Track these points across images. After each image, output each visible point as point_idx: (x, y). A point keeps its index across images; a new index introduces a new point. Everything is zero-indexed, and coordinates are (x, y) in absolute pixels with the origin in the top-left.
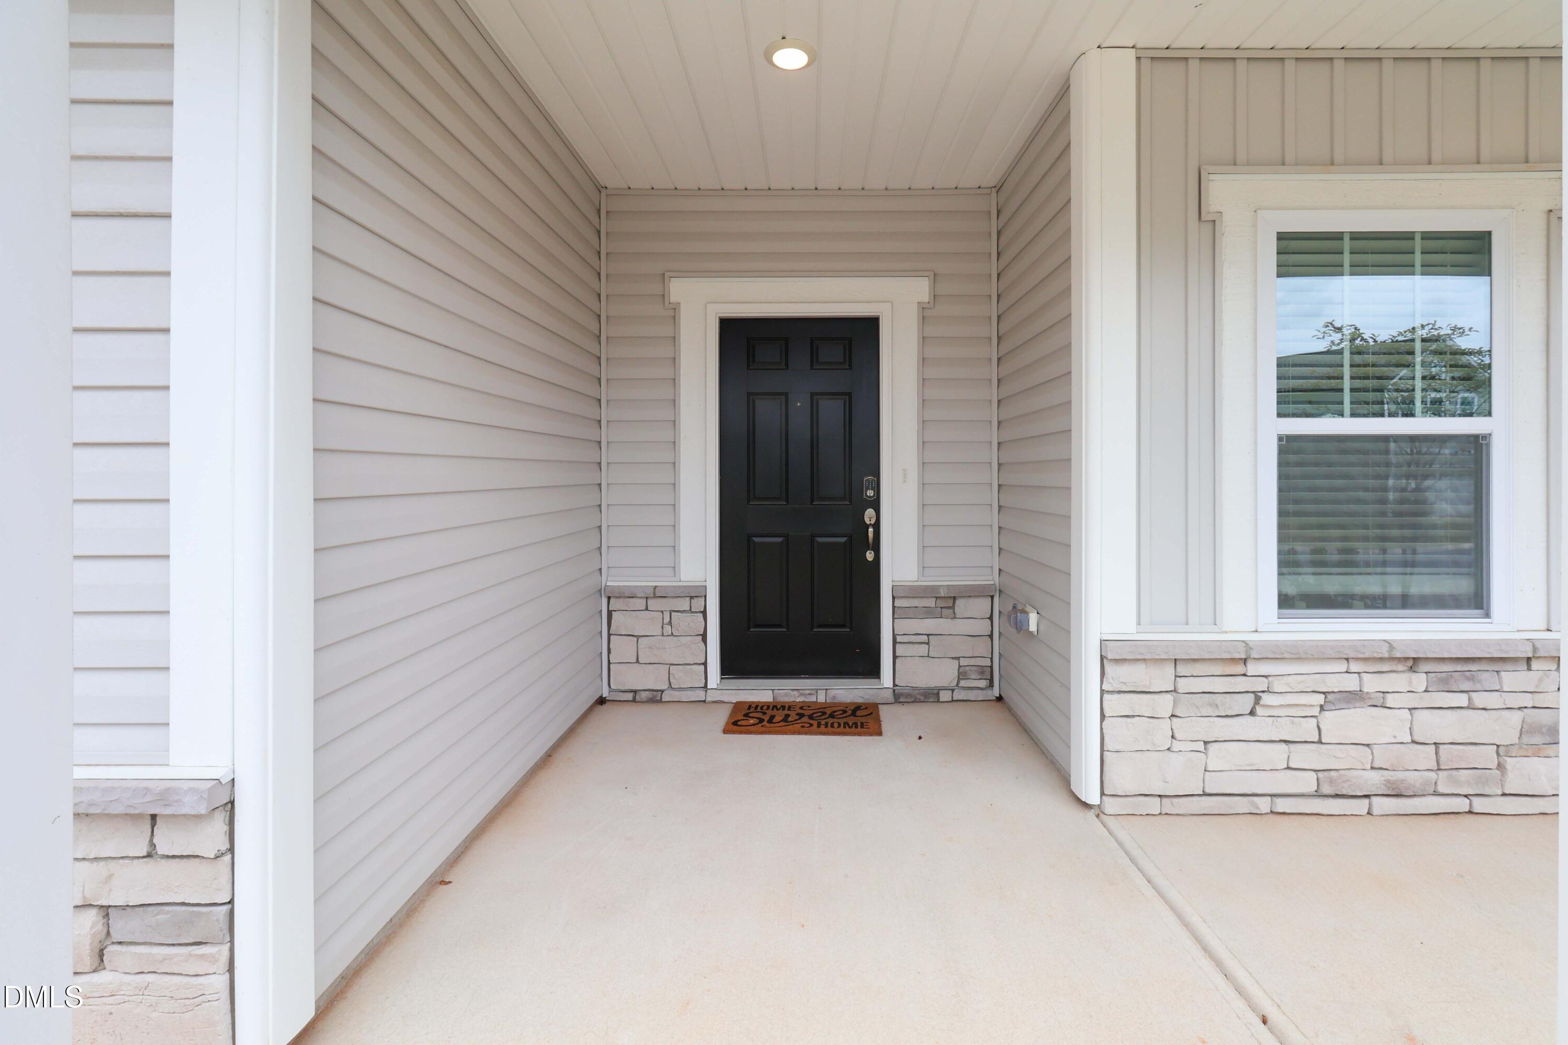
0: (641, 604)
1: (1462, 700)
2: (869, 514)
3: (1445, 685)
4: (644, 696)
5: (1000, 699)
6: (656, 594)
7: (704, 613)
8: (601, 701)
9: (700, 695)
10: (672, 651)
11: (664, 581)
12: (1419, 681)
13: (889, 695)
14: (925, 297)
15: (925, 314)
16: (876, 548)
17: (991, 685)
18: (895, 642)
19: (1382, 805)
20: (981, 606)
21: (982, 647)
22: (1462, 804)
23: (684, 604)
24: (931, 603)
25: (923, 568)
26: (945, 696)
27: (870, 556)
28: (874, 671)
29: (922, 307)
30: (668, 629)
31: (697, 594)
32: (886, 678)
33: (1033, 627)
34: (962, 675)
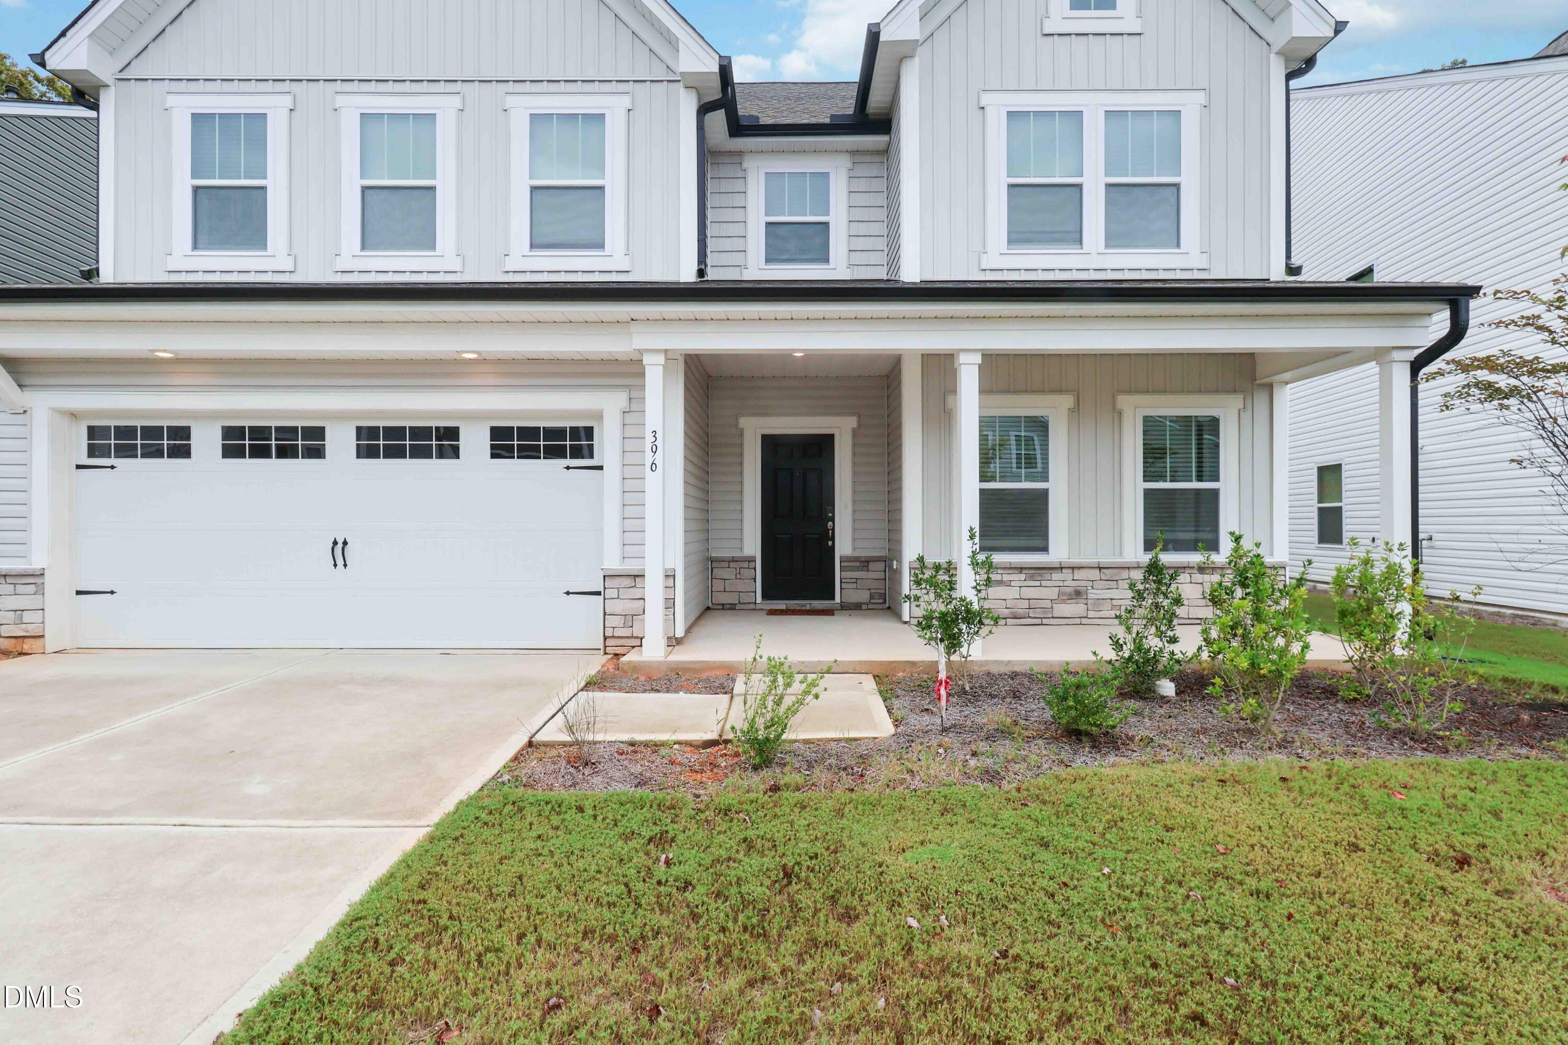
0: (726, 564)
1: (1038, 583)
2: (830, 523)
3: (1032, 578)
4: (728, 606)
5: (889, 608)
6: (734, 560)
7: (755, 569)
8: (708, 608)
9: (752, 606)
10: (741, 586)
11: (737, 554)
12: (1023, 577)
13: (839, 606)
14: (855, 425)
15: (855, 433)
16: (833, 539)
17: (885, 602)
18: (841, 582)
19: (1009, 621)
20: (881, 565)
21: (880, 585)
22: (1039, 621)
23: (746, 565)
24: (858, 564)
25: (854, 549)
26: (864, 607)
27: (830, 543)
28: (832, 597)
29: (854, 430)
30: (738, 576)
31: (752, 560)
32: (838, 599)
33: (895, 567)
34: (872, 597)
